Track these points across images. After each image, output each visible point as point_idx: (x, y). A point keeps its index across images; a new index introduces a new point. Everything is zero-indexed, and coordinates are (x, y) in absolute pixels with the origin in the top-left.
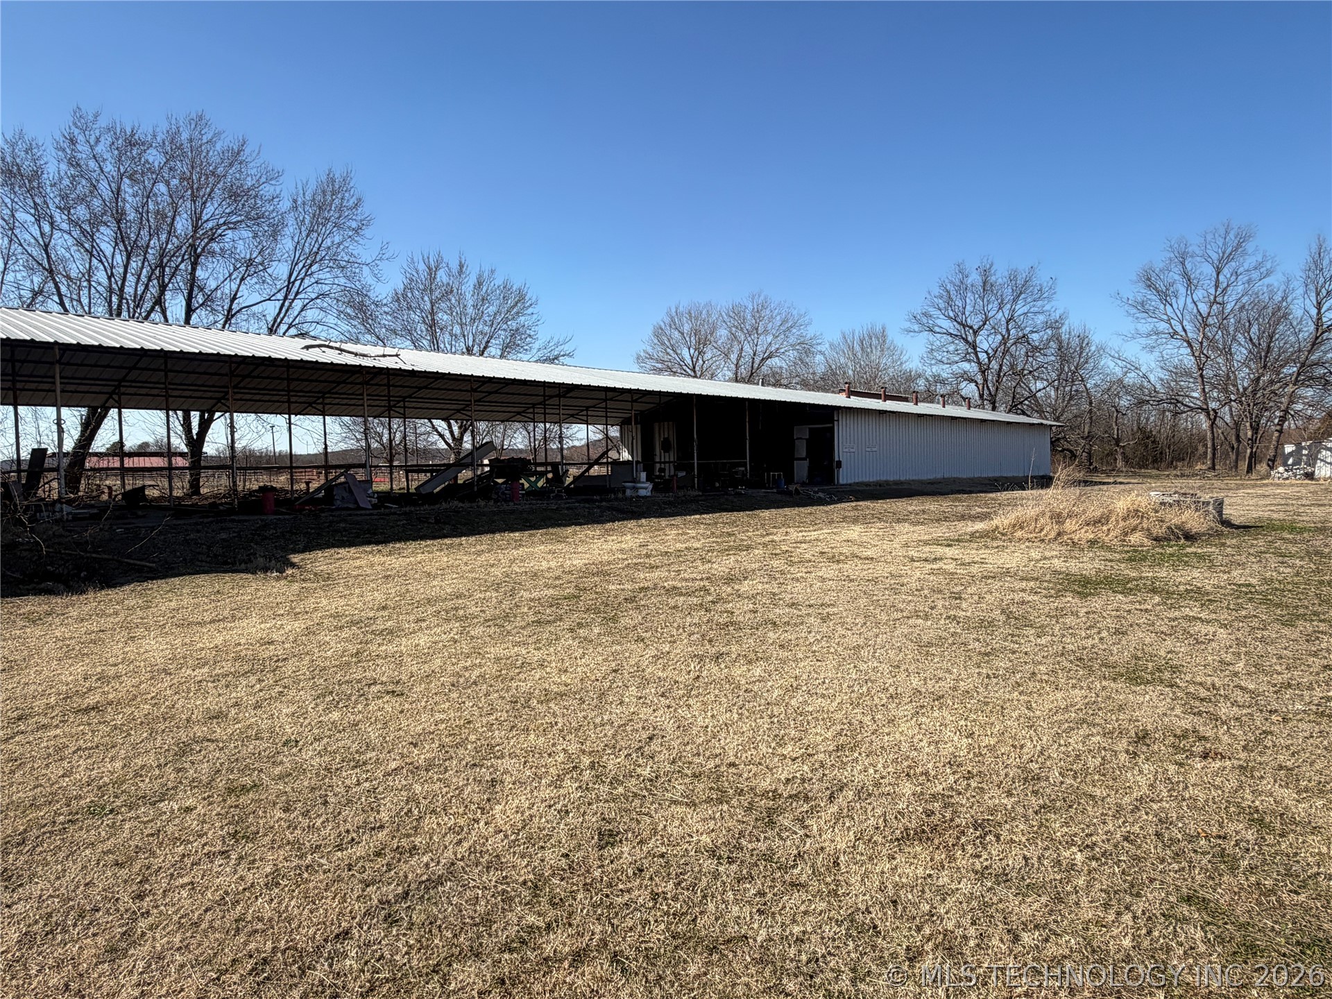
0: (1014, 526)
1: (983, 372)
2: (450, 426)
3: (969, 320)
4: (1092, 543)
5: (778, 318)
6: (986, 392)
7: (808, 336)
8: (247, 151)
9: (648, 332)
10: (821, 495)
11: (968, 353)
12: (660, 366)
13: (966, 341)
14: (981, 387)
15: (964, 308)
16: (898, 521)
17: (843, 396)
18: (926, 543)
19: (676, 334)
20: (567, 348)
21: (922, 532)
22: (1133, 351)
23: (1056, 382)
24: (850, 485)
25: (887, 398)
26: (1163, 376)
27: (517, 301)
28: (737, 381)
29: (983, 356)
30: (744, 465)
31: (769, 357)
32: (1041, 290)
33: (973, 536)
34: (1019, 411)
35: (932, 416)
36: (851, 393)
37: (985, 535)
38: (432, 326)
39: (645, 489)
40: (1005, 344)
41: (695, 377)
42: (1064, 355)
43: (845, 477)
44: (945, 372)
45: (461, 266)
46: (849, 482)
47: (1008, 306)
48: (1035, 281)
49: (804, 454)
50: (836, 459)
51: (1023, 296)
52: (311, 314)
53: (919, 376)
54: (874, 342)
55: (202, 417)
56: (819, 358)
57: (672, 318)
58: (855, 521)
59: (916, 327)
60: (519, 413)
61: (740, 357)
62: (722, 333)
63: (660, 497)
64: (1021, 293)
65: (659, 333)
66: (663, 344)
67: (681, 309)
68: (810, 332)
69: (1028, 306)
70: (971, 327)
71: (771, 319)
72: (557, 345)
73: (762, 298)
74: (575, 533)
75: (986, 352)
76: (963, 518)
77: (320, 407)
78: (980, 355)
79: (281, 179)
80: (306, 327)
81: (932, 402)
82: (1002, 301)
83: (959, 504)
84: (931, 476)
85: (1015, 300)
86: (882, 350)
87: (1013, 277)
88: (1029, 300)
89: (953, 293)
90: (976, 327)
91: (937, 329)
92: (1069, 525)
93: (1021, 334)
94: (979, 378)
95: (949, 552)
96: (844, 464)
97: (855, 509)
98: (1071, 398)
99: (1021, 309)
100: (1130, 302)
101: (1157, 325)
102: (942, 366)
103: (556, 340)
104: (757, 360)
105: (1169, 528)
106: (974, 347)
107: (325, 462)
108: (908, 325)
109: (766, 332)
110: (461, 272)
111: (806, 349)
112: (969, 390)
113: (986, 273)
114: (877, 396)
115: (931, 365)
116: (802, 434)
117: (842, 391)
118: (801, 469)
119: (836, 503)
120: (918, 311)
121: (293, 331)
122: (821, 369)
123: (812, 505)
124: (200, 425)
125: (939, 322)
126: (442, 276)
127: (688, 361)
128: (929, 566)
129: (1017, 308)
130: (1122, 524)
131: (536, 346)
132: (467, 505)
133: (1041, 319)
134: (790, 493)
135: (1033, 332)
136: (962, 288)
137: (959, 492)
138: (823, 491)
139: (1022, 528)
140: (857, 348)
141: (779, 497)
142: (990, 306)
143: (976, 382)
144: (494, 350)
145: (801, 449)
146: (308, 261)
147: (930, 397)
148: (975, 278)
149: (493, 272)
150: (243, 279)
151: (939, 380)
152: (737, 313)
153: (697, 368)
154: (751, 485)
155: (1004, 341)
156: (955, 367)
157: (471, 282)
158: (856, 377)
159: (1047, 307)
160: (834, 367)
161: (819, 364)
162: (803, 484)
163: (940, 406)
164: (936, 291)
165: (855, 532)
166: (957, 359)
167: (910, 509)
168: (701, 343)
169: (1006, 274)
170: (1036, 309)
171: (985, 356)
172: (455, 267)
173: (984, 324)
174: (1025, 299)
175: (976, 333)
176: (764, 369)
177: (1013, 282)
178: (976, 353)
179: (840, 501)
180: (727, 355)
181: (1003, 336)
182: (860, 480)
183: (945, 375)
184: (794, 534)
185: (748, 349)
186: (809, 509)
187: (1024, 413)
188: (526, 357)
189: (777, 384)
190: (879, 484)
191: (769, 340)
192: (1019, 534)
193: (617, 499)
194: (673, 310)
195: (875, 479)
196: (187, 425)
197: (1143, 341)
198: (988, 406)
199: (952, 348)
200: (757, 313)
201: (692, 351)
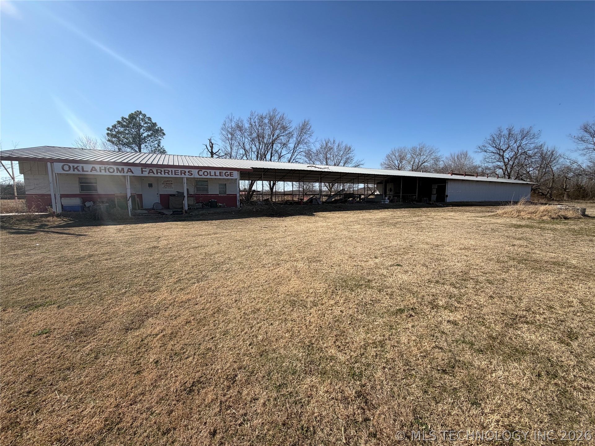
0: (504, 213)
1: (506, 166)
2: (329, 184)
3: (501, 147)
4: (529, 218)
5: (428, 150)
6: (506, 172)
7: (438, 156)
8: (284, 116)
9: (385, 156)
10: (441, 205)
11: (500, 159)
12: (387, 166)
13: (500, 155)
14: (504, 171)
15: (500, 143)
16: (466, 212)
17: (450, 175)
18: (474, 217)
19: (394, 157)
20: (362, 163)
21: (473, 214)
22: (575, 156)
23: (539, 168)
24: (450, 202)
25: (466, 175)
26: (590, 165)
27: (348, 150)
28: (412, 171)
29: (506, 160)
30: (416, 196)
31: (424, 163)
32: (534, 135)
33: (489, 216)
34: (520, 179)
35: (482, 181)
36: (452, 174)
37: (494, 215)
38: (326, 159)
39: (387, 202)
40: (516, 155)
41: (399, 170)
42: (543, 157)
43: (448, 200)
44: (490, 165)
45: (334, 141)
46: (450, 201)
47: (519, 142)
48: (532, 132)
49: (435, 193)
50: (446, 194)
51: (526, 138)
52: (298, 157)
53: (479, 167)
54: (463, 156)
55: (273, 182)
56: (441, 162)
57: (393, 152)
58: (452, 211)
59: (480, 151)
60: (349, 181)
61: (414, 163)
62: (409, 156)
63: (391, 204)
64: (525, 137)
65: (388, 157)
66: (389, 160)
67: (396, 149)
68: (439, 155)
69: (528, 141)
70: (502, 150)
71: (426, 151)
72: (359, 162)
73: (423, 144)
74: (373, 212)
75: (508, 158)
76: (488, 212)
77: (283, 179)
78: (505, 159)
79: (292, 123)
80: (297, 160)
81: (483, 176)
82: (516, 139)
83: (489, 209)
84: (480, 200)
85: (522, 139)
86: (465, 159)
87: (522, 131)
88: (528, 139)
89: (496, 138)
90: (504, 150)
91: (488, 151)
92: (522, 213)
93: (523, 151)
94: (504, 168)
95: (481, 219)
96: (448, 196)
97: (452, 209)
98: (545, 173)
99: (524, 142)
100: (575, 137)
101: (588, 146)
102: (488, 164)
103: (359, 160)
104: (420, 164)
105: (558, 215)
106: (503, 156)
107: (292, 194)
108: (476, 150)
109: (423, 155)
110: (334, 143)
111: (437, 160)
112: (499, 172)
113: (510, 131)
114: (462, 175)
115: (484, 163)
116: (435, 187)
117: (449, 173)
118: (434, 197)
119: (445, 207)
120: (481, 144)
121: (294, 161)
122: (441, 166)
123: (438, 207)
124: (273, 184)
125: (489, 148)
126: (329, 145)
127: (397, 165)
128: (473, 221)
129: (523, 142)
130: (541, 213)
131: (353, 162)
132: (343, 204)
133: (532, 146)
134: (430, 204)
135: (529, 150)
136: (500, 136)
137: (490, 205)
138: (441, 204)
139: (506, 214)
140: (456, 158)
141: (427, 205)
142: (511, 142)
143: (502, 169)
144: (342, 164)
145: (434, 191)
146: (298, 143)
147: (483, 174)
148: (506, 132)
149: (342, 142)
150: (283, 148)
151: (487, 168)
152: (414, 149)
153: (400, 167)
154: (417, 201)
155: (516, 154)
156: (494, 164)
157: (337, 145)
158: (455, 168)
159: (536, 141)
160: (447, 165)
161: (441, 165)
162: (434, 202)
163: (486, 177)
164: (489, 138)
165: (452, 214)
166: (495, 161)
167: (471, 209)
168: (402, 159)
169: (519, 130)
170: (531, 142)
171: (507, 159)
172: (332, 142)
173: (508, 149)
174: (527, 139)
175: (504, 152)
176: (422, 166)
177: (522, 133)
178: (503, 159)
179: (447, 206)
180: (410, 163)
181: (516, 153)
182: (454, 201)
183: (489, 167)
184: (433, 214)
185: (417, 160)
186: (437, 208)
187: (522, 179)
188: (350, 165)
189: (426, 171)
190: (461, 202)
191: (424, 157)
192: (505, 215)
193: (380, 204)
194: (393, 150)
195: (459, 201)
196: (270, 184)
197: (581, 152)
198: (507, 177)
199: (493, 157)
200: (421, 150)
201: (398, 161)
